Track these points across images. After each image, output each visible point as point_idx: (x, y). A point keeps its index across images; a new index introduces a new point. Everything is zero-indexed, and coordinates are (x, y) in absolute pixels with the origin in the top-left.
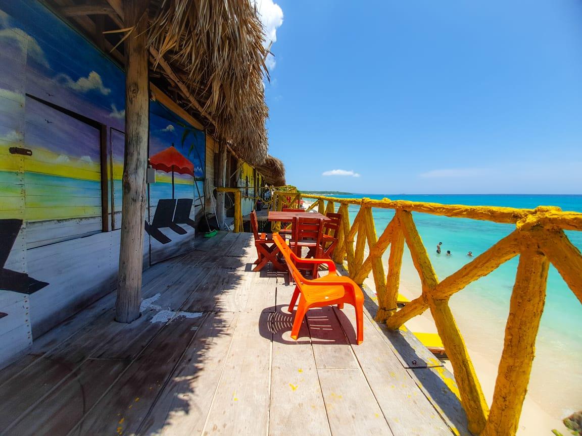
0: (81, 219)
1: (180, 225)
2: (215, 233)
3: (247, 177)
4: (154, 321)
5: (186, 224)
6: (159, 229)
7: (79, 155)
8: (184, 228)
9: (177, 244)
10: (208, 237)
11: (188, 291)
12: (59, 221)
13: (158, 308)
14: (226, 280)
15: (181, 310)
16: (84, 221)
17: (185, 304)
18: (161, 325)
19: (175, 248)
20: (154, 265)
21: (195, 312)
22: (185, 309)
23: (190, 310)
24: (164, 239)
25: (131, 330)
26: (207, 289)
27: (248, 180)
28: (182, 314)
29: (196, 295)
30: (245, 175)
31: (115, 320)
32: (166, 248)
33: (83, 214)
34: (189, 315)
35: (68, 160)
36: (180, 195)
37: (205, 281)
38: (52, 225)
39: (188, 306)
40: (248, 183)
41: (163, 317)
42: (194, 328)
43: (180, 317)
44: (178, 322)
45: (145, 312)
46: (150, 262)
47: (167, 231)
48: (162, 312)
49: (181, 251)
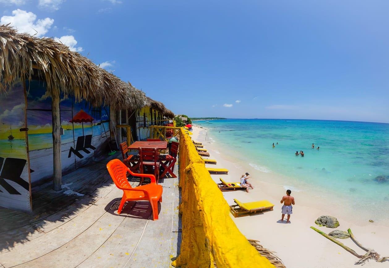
0: (46, 149)
1: (87, 149)
2: (114, 153)
3: (144, 114)
4: (64, 193)
5: (90, 148)
6: (78, 151)
7: (44, 124)
8: (89, 150)
9: (86, 159)
10: (109, 155)
11: (84, 184)
12: (38, 150)
13: (69, 188)
14: (105, 181)
15: (76, 191)
16: (48, 150)
17: (79, 190)
18: (66, 195)
19: (86, 160)
20: (77, 169)
21: (82, 193)
22: (79, 191)
23: (80, 193)
24: (81, 156)
25: (56, 194)
26: (93, 184)
27: (146, 116)
28: (77, 193)
29: (87, 186)
30: (143, 112)
31: (53, 189)
32: (82, 161)
33: (47, 147)
34: (78, 194)
35: (41, 127)
36: (87, 134)
37: (95, 180)
38: (36, 152)
39: (80, 191)
40: (146, 118)
41: (69, 192)
42: (77, 200)
43: (75, 194)
44: (73, 196)
45: (64, 189)
46: (76, 167)
47: (82, 152)
48: (70, 190)
49: (88, 162)
